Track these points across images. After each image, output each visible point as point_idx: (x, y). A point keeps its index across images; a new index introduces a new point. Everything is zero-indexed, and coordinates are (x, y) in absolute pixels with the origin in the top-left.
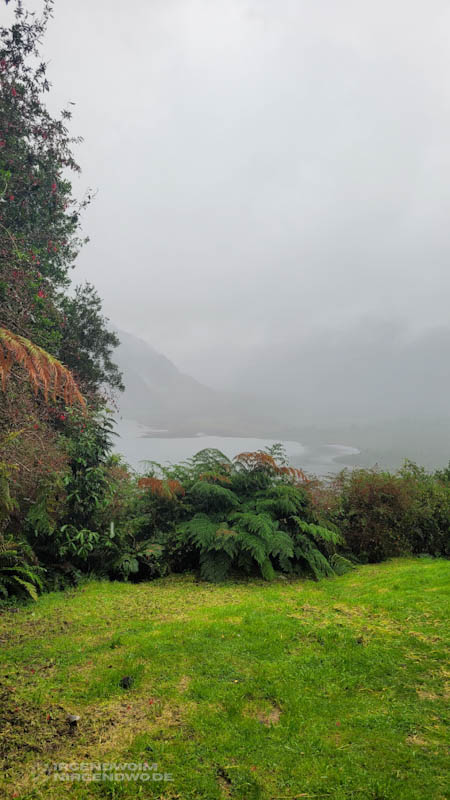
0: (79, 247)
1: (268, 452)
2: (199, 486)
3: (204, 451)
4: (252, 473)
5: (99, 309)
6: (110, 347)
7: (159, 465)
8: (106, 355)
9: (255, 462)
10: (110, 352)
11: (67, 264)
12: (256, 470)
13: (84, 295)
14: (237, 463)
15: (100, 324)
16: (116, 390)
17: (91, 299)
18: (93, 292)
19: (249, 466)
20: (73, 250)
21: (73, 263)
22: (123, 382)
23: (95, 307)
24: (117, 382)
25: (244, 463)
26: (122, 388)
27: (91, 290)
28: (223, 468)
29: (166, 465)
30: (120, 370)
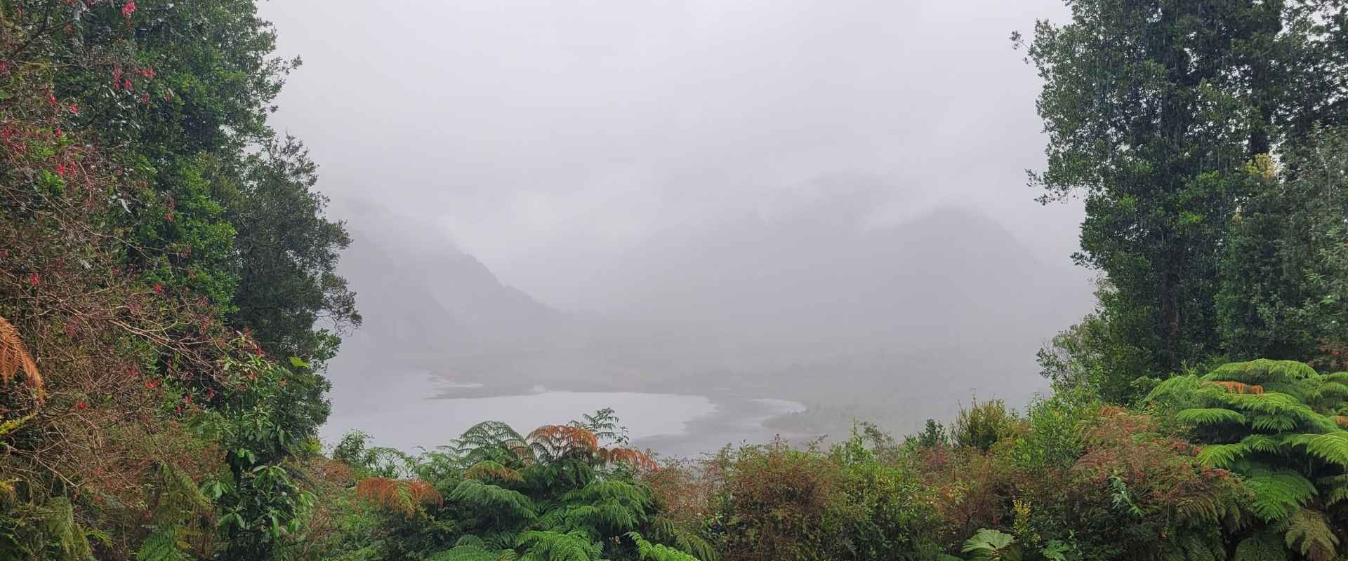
0: (282, 74)
1: (588, 422)
2: (464, 487)
3: (480, 426)
4: (560, 462)
5: (312, 182)
6: (334, 248)
7: (402, 455)
8: (327, 260)
9: (564, 443)
10: (333, 256)
11: (263, 104)
12: (566, 456)
13: (284, 158)
14: (536, 444)
15: (314, 209)
16: (347, 323)
17: (297, 165)
18: (300, 152)
19: (554, 448)
20: (272, 80)
21: (273, 103)
22: (358, 307)
23: (304, 179)
24: (346, 308)
25: (546, 445)
26: (356, 318)
27: (297, 149)
28: (512, 456)
29: (417, 454)
30: (350, 288)
